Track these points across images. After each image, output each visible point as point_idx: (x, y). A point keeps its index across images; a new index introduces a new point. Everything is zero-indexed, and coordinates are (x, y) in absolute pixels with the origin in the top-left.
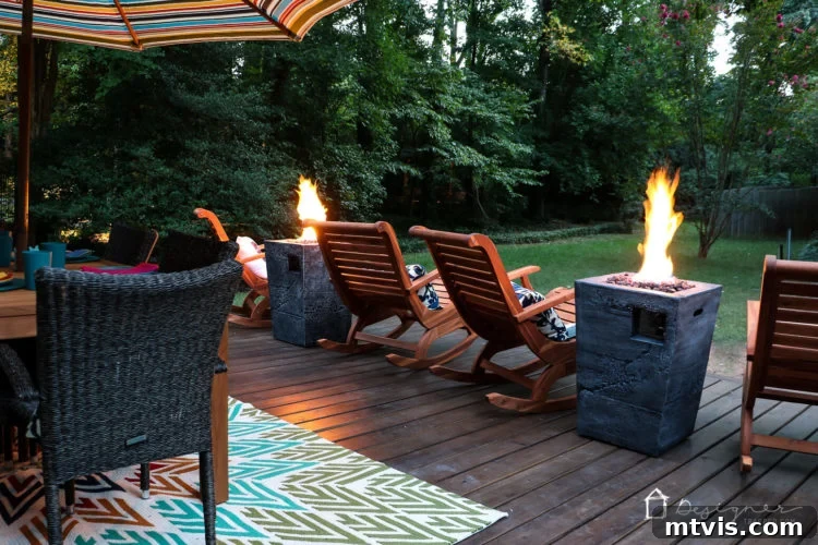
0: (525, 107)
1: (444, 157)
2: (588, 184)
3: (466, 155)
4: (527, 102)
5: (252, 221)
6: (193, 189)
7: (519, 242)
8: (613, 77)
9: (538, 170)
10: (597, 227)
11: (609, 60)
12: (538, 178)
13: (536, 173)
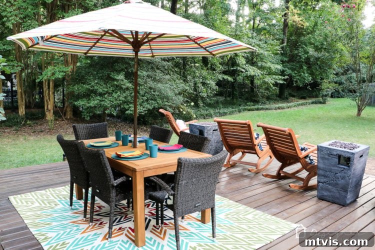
0: (278, 48)
1: (242, 72)
2: (307, 82)
3: (252, 71)
4: (279, 46)
5: (165, 105)
6: (141, 93)
7: (276, 109)
8: (318, 32)
9: (284, 76)
10: (310, 101)
11: (316, 24)
12: (284, 80)
13: (283, 78)
